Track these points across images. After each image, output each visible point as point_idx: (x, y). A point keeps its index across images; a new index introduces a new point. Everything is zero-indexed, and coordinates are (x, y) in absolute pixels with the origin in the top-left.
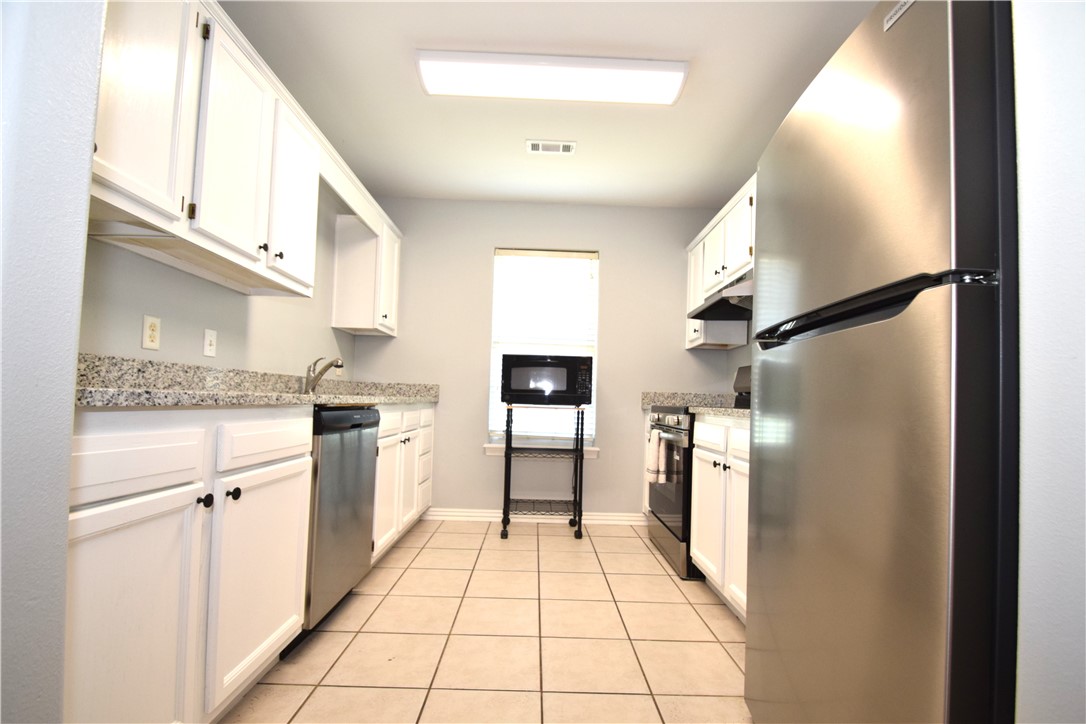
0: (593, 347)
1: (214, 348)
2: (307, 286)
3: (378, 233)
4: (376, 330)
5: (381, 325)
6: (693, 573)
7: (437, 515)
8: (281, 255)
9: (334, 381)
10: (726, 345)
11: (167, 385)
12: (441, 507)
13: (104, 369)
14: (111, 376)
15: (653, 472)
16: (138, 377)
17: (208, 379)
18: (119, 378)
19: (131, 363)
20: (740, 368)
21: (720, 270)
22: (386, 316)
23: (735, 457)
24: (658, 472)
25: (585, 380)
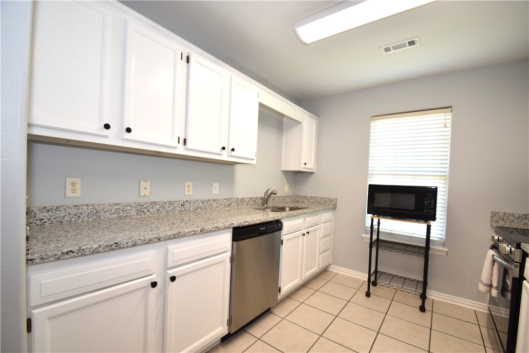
1: (217, 191)
2: (253, 160)
3: (301, 121)
4: (301, 171)
5: (303, 168)
7: (335, 269)
8: (233, 150)
9: (282, 197)
11: (194, 209)
12: (337, 265)
13: (166, 206)
14: (170, 209)
15: (485, 285)
16: (181, 208)
17: (214, 204)
18: (173, 209)
19: (178, 203)
22: (306, 164)
24: (491, 286)
25: (430, 204)
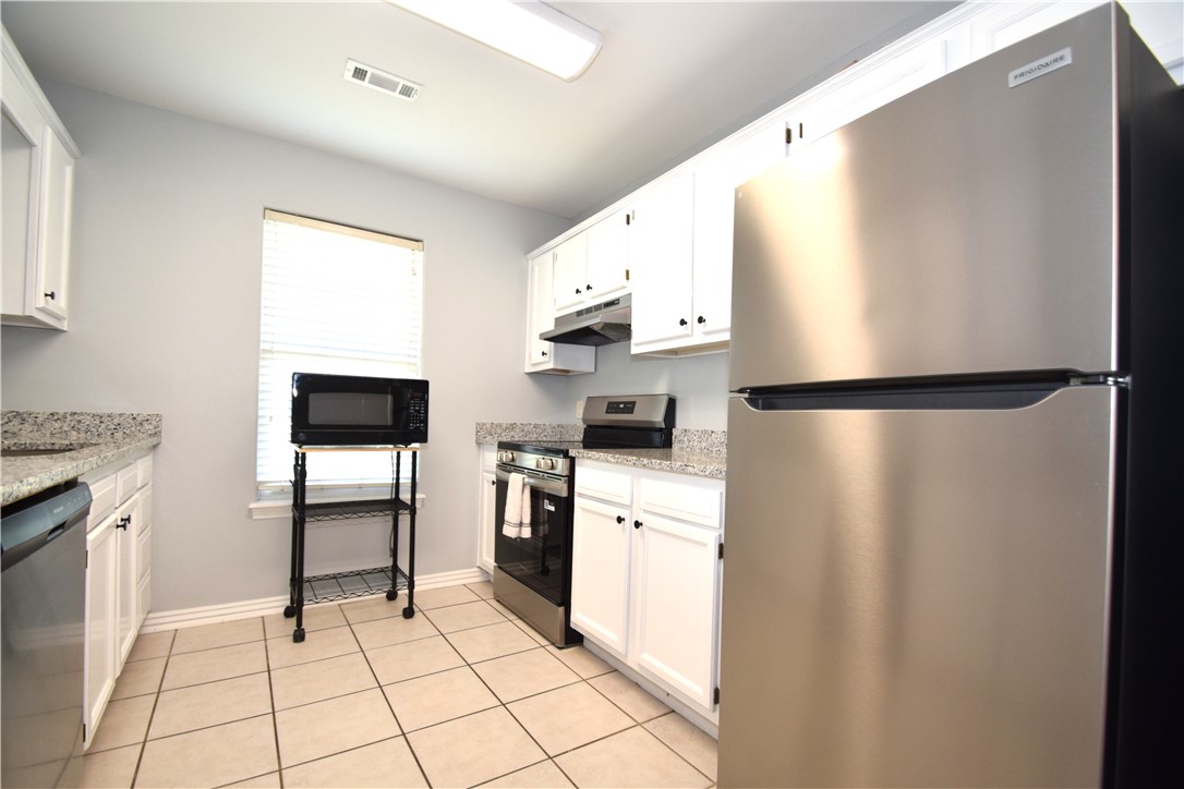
0: (415, 364)
3: (35, 139)
4: (31, 319)
5: (41, 310)
6: (573, 638)
7: (163, 623)
10: (567, 371)
12: (163, 610)
15: (515, 525)
20: (589, 398)
21: (583, 288)
22: (52, 296)
23: (645, 511)
24: (521, 524)
25: (419, 411)
